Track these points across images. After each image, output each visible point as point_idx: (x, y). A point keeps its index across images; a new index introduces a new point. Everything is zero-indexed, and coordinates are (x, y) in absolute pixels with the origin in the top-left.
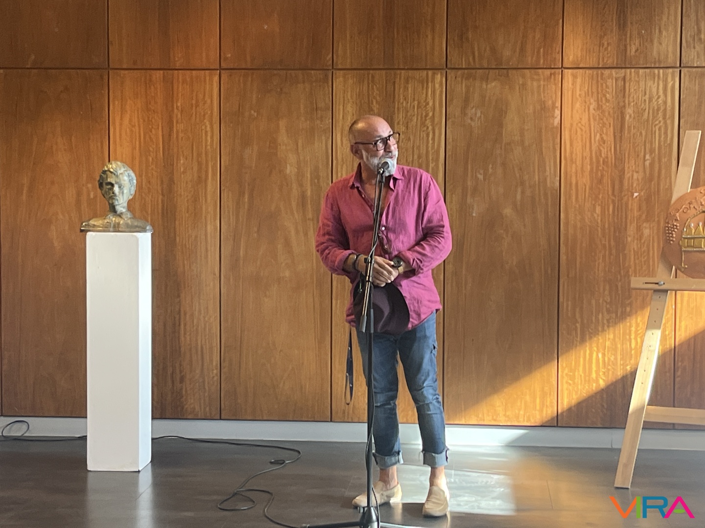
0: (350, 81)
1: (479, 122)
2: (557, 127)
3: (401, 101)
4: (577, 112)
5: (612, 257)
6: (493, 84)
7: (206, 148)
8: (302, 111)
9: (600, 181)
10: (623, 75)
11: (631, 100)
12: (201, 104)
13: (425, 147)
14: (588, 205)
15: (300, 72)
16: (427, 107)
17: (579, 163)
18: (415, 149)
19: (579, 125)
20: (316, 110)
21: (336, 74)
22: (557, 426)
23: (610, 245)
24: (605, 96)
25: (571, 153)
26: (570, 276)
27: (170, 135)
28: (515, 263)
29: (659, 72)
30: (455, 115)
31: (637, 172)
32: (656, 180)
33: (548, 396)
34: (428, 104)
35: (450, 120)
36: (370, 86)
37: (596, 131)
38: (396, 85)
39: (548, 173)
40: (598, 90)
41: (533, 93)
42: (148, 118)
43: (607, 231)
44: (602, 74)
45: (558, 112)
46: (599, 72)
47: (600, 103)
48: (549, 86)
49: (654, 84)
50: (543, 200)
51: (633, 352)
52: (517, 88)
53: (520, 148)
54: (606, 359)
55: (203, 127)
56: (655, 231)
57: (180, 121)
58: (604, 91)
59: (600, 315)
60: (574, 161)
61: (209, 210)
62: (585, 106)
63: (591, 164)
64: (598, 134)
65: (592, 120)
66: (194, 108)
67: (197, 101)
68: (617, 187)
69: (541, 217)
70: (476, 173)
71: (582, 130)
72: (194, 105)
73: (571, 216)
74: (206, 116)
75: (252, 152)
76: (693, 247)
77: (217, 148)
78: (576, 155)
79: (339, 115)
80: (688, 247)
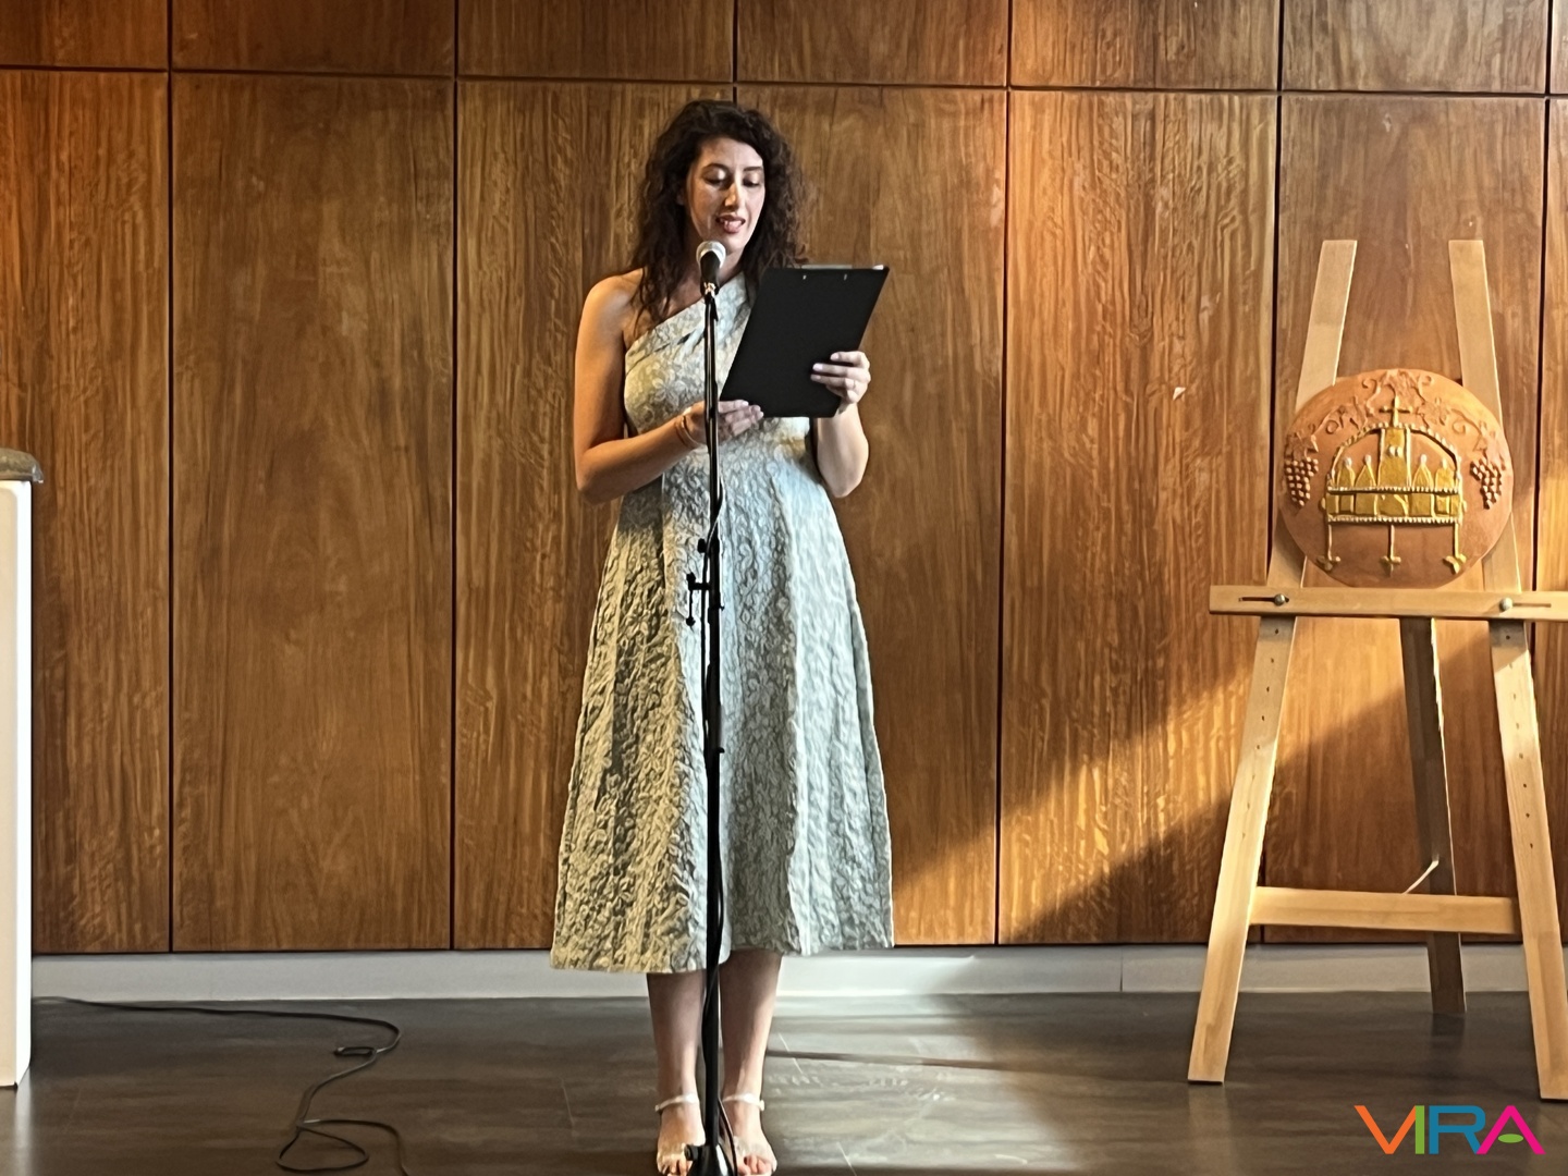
0: (500, 109)
2: (997, 229)
3: (626, 160)
4: (1044, 189)
5: (1124, 539)
6: (846, 123)
7: (133, 269)
8: (380, 180)
9: (1097, 359)
10: (1150, 106)
11: (1168, 167)
12: (121, 157)
14: (1069, 416)
15: (375, 81)
17: (1048, 315)
19: (1049, 223)
20: (416, 176)
21: (464, 89)
22: (996, 944)
23: (1118, 509)
24: (1107, 155)
25: (1030, 291)
26: (1028, 583)
27: (39, 236)
28: (898, 552)
29: (1231, 102)
31: (1182, 338)
32: (1224, 357)
33: (976, 873)
36: (549, 120)
37: (1087, 238)
38: (614, 121)
39: (976, 340)
40: (1091, 142)
41: (940, 148)
43: (1112, 476)
44: (1101, 103)
45: (998, 193)
46: (1095, 99)
47: (1097, 173)
48: (978, 130)
49: (1220, 127)
50: (965, 406)
51: (1171, 763)
52: (904, 133)
53: (912, 278)
54: (1110, 782)
56: (1223, 478)
57: (65, 199)
58: (1106, 146)
59: (1097, 679)
60: (1037, 309)
61: (143, 424)
62: (1062, 180)
63: (1076, 317)
64: (1093, 248)
65: (1077, 210)
66: (102, 168)
67: (111, 152)
68: (1135, 374)
69: (959, 442)
71: (1055, 237)
72: (103, 161)
73: (1030, 441)
74: (134, 189)
75: (253, 282)
76: (1355, 514)
77: (160, 271)
78: (1042, 296)
79: (472, 192)
80: (1341, 512)
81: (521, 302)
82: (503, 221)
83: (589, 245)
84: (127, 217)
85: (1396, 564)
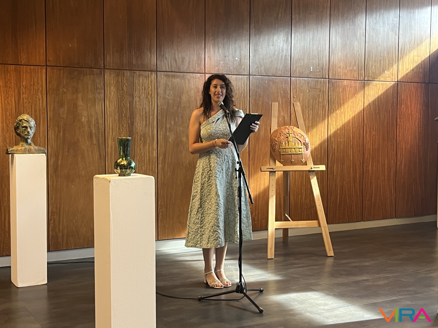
1: (172, 97)
7: (39, 108)
13: (148, 108)
15: (88, 69)
16: (149, 89)
20: (97, 89)
21: (106, 71)
27: (19, 101)
29: (242, 77)
30: (161, 93)
35: (159, 96)
36: (122, 78)
38: (134, 78)
41: (193, 85)
42: (7, 91)
48: (200, 81)
49: (240, 82)
52: (187, 81)
57: (24, 93)
67: (34, 83)
70: (170, 121)
72: (32, 85)
74: (39, 91)
75: (64, 110)
76: (285, 152)
77: (45, 108)
79: (108, 93)
80: (283, 152)
81: (117, 114)
82: (114, 98)
83: (130, 103)
84: (37, 97)
85: (293, 161)
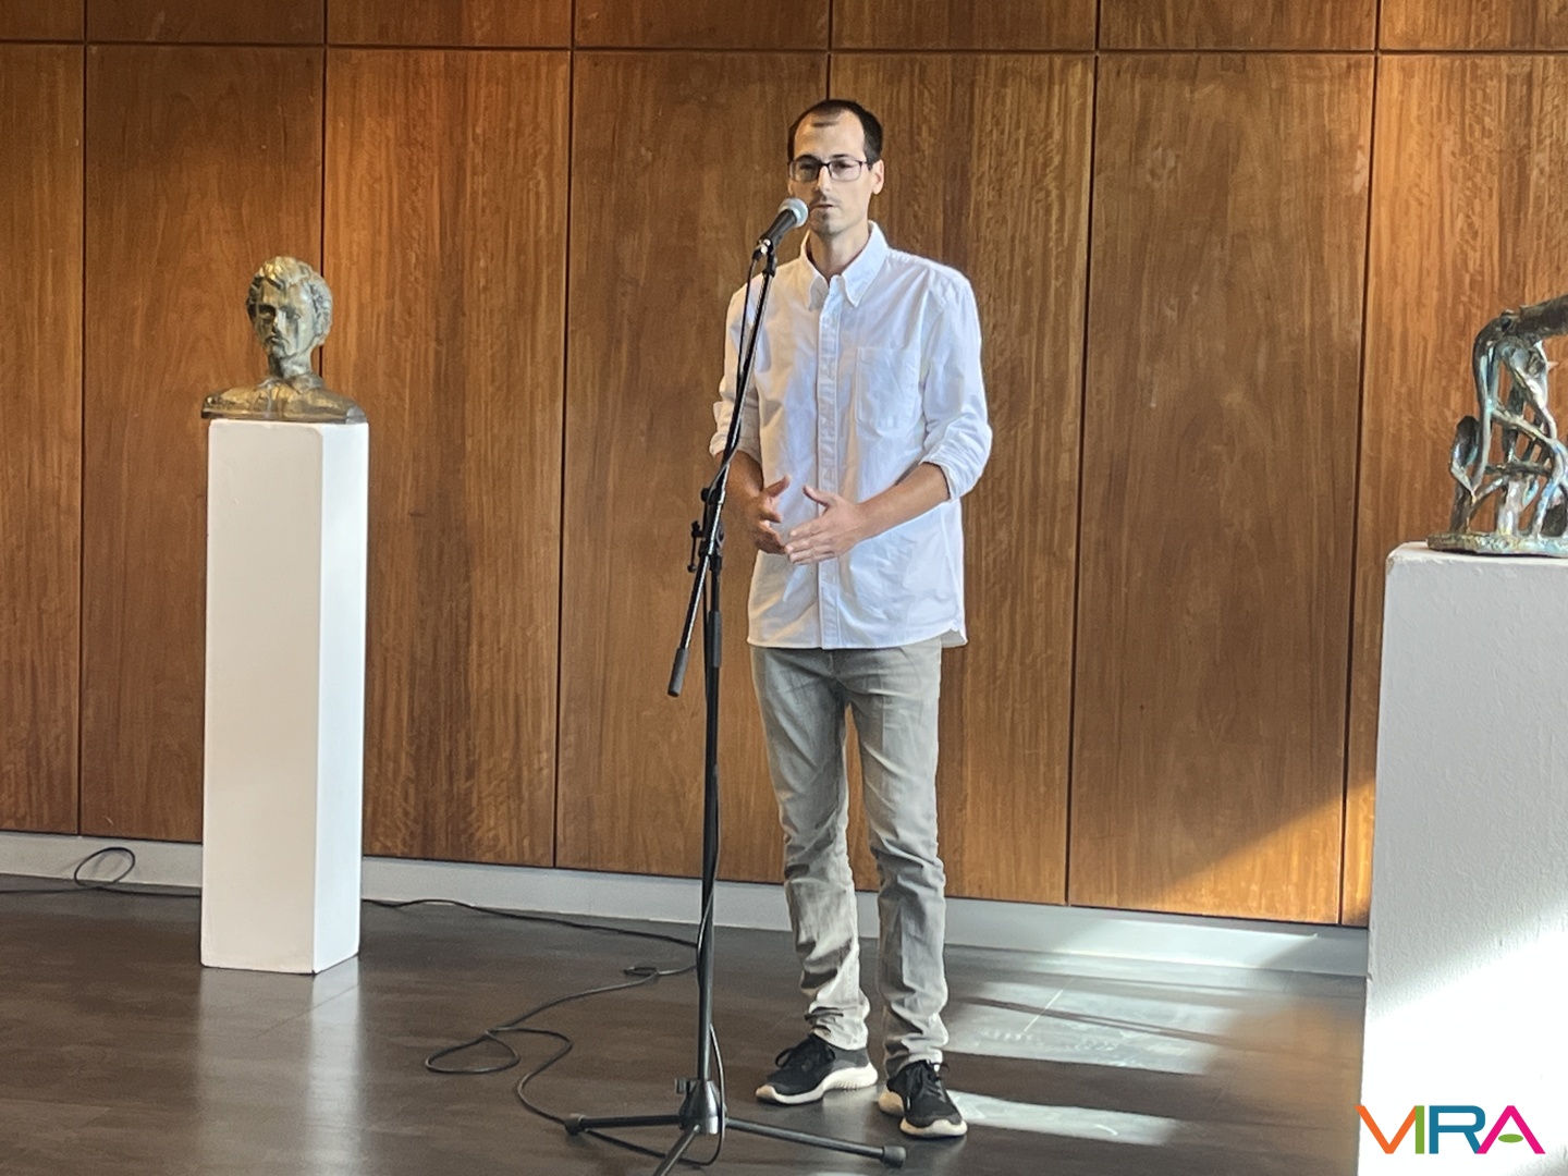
0: (870, 79)
1: (1172, 180)
2: (1360, 196)
3: (989, 128)
4: (1411, 156)
6: (1207, 90)
7: (536, 234)
8: (757, 150)
9: (1462, 331)
10: (1527, 69)
11: (1545, 131)
12: (528, 130)
13: (1040, 239)
14: (1430, 388)
15: (755, 56)
16: (1049, 142)
17: (1411, 284)
18: (1017, 242)
19: (1416, 191)
21: (836, 62)
22: (1340, 925)
24: (1479, 120)
25: (1393, 260)
27: (457, 204)
28: (1247, 526)
30: (1114, 164)
33: (1320, 850)
34: (1049, 135)
35: (1103, 175)
36: (916, 91)
37: (1455, 207)
38: (977, 90)
39: (1334, 308)
40: (1463, 107)
42: (411, 160)
44: (1475, 67)
45: (1362, 160)
46: (1469, 62)
47: (1468, 138)
50: (1321, 375)
53: (1269, 246)
55: (531, 184)
57: (480, 169)
58: (1479, 109)
60: (1399, 280)
61: (541, 378)
62: (1431, 146)
63: (1442, 287)
64: (1461, 216)
65: (1446, 176)
66: (512, 140)
67: (519, 124)
69: (1314, 415)
70: (1159, 304)
71: (1421, 204)
72: (512, 134)
73: (1388, 413)
74: (539, 159)
75: (640, 245)
77: (559, 234)
78: (1405, 265)
83: (949, 213)
